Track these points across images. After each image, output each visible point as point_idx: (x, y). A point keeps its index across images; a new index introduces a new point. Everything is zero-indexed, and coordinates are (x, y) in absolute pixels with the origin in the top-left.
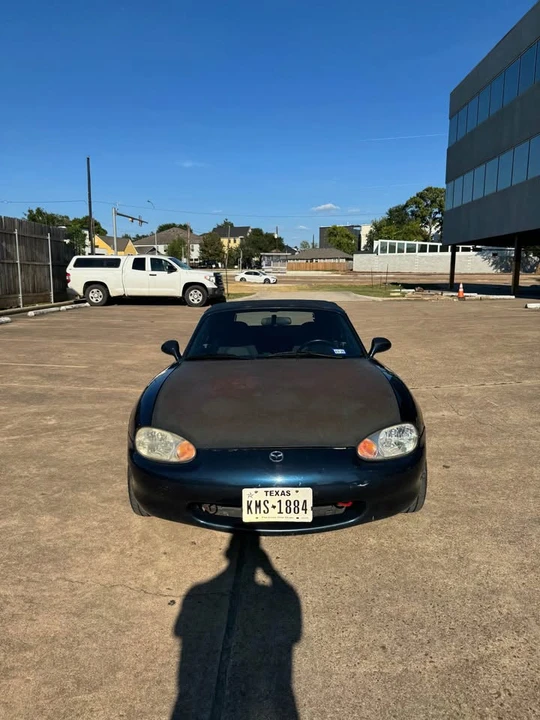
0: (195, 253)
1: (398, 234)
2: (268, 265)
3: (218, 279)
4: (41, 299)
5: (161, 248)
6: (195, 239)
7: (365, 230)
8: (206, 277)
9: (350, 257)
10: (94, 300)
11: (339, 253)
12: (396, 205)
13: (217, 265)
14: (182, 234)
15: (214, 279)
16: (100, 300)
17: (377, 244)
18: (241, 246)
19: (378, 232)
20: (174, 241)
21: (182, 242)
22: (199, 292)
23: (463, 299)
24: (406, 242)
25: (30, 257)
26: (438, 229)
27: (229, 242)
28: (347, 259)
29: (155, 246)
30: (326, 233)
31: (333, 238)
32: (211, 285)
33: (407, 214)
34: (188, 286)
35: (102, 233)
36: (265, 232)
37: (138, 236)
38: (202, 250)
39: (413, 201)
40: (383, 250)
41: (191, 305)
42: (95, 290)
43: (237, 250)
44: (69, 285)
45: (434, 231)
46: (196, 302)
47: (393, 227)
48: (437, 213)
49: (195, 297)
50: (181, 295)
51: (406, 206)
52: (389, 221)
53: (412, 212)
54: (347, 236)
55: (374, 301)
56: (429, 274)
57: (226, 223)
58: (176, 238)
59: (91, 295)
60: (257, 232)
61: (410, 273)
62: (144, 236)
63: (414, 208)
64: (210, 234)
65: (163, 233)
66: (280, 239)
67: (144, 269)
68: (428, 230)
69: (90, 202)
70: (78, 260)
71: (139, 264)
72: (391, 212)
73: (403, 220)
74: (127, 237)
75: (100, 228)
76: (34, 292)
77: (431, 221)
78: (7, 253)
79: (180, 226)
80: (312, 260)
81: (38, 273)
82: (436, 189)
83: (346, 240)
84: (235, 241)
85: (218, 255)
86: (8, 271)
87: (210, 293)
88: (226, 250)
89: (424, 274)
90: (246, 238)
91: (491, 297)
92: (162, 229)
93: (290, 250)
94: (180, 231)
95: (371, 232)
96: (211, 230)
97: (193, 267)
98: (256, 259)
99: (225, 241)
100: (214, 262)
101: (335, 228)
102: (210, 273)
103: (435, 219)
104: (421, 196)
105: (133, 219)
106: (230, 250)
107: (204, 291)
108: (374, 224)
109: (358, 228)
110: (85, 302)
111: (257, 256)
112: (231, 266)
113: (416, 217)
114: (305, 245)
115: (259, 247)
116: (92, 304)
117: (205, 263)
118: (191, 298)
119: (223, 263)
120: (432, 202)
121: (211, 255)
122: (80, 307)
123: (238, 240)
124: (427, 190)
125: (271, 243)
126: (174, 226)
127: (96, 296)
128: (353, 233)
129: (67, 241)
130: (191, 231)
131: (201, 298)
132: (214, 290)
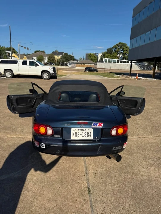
0: (46, 60)
1: (110, 57)
2: (70, 65)
3: (54, 70)
5: (35, 58)
6: (46, 56)
7: (100, 55)
8: (49, 69)
9: (95, 63)
10: (8, 76)
11: (92, 62)
12: (110, 48)
13: (53, 64)
14: (42, 54)
15: (53, 69)
16: (10, 76)
17: (104, 59)
18: (61, 58)
19: (104, 56)
20: (39, 56)
21: (42, 56)
22: (47, 74)
23: (139, 79)
24: (113, 59)
26: (122, 56)
27: (57, 57)
28: (94, 64)
29: (33, 57)
30: (88, 55)
31: (90, 57)
32: (51, 71)
33: (113, 50)
34: (43, 72)
35: (16, 53)
36: (68, 54)
37: (28, 54)
38: (48, 59)
39: (115, 47)
40: (106, 62)
41: (44, 79)
42: (8, 72)
43: (60, 60)
45: (120, 56)
46: (46, 78)
47: (109, 54)
48: (122, 51)
49: (46, 76)
50: (40, 75)
51: (113, 48)
52: (107, 53)
53: (114, 50)
54: (94, 57)
55: (109, 79)
56: (120, 70)
57: (56, 51)
58: (40, 55)
59: (7, 74)
60: (66, 54)
61: (114, 69)
62: (30, 54)
63: (115, 49)
64: (51, 54)
65: (36, 53)
66: (73, 57)
67: (26, 65)
68: (119, 56)
69: (11, 42)
72: (108, 50)
73: (111, 52)
74: (24, 54)
75: (15, 51)
77: (120, 53)
79: (41, 51)
80: (83, 64)
82: (122, 43)
83: (94, 58)
84: (59, 57)
85: (53, 61)
87: (51, 74)
88: (56, 59)
89: (118, 70)
90: (63, 56)
91: (149, 79)
92: (36, 52)
93: (76, 60)
94: (41, 52)
95: (101, 56)
96: (51, 53)
97: (45, 65)
98: (65, 63)
99: (56, 56)
100: (52, 63)
101: (90, 54)
102: (51, 67)
103: (121, 52)
104: (117, 45)
105: (25, 48)
106: (57, 59)
107: (49, 73)
108: (103, 53)
109: (98, 54)
110: (4, 76)
111: (66, 62)
112: (58, 65)
113: (115, 51)
114: (81, 59)
115: (67, 59)
116: (7, 77)
117: (49, 64)
118: (44, 76)
119: (55, 64)
120: (120, 47)
121: (51, 61)
122: (2, 79)
123: (60, 57)
124: (119, 43)
125: (70, 58)
126: (39, 51)
127: (8, 74)
128: (96, 56)
130: (45, 53)
131: (48, 76)
132: (53, 73)
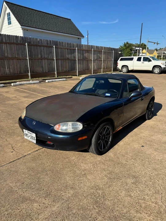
4: (109, 71)
8: (162, 63)
10: (124, 71)
15: (165, 64)
16: (125, 71)
25: (106, 58)
32: (163, 66)
34: (155, 67)
41: (155, 73)
42: (125, 68)
44: (118, 66)
46: (157, 72)
49: (157, 70)
50: (151, 70)
59: (123, 69)
67: (140, 61)
70: (121, 58)
71: (139, 59)
76: (107, 68)
78: (100, 57)
81: (109, 63)
86: (99, 63)
102: (164, 62)
107: (160, 68)
110: (121, 72)
116: (123, 73)
118: (155, 71)
129: (120, 53)
131: (159, 71)
132: (164, 68)
